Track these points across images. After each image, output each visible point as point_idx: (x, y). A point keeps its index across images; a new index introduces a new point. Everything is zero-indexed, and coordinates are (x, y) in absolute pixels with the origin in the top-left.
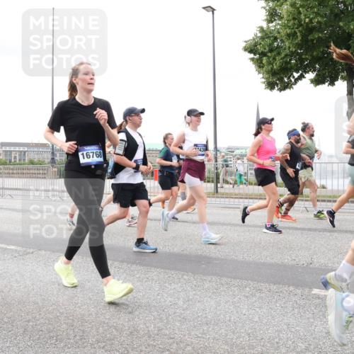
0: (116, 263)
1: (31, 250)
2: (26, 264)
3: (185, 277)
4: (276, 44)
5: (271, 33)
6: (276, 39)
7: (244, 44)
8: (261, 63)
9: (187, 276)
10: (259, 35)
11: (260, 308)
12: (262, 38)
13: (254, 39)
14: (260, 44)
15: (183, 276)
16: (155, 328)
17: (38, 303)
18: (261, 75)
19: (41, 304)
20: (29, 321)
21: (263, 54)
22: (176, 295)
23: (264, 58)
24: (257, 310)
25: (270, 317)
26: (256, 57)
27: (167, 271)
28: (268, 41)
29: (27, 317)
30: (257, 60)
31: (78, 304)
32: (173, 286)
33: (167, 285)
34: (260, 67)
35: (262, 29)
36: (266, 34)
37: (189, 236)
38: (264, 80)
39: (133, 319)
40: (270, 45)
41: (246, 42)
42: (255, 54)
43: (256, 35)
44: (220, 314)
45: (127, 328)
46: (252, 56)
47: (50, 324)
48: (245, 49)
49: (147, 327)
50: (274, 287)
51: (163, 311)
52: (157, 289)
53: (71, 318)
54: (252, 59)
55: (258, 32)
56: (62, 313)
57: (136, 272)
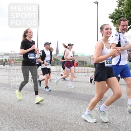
0: (59, 97)
1: (29, 92)
2: (27, 97)
3: (85, 103)
4: (121, 15)
5: (119, 11)
6: (121, 13)
7: (109, 16)
8: (116, 22)
9: (86, 102)
10: (115, 12)
11: (113, 115)
12: (116, 13)
13: (113, 14)
14: (115, 15)
15: (84, 102)
16: (73, 121)
17: (31, 111)
18: (115, 27)
19: (32, 112)
20: (27, 118)
21: (116, 19)
22: (81, 109)
23: (117, 21)
24: (112, 115)
25: (116, 118)
26: (113, 20)
27: (78, 100)
28: (118, 14)
29: (27, 116)
30: (114, 21)
31: (45, 112)
32: (80, 106)
33: (78, 105)
34: (115, 24)
35: (116, 10)
36: (118, 12)
37: (87, 87)
38: (116, 29)
39: (65, 118)
40: (119, 15)
41: (110, 15)
42: (113, 19)
43: (114, 12)
44: (98, 117)
45: (63, 121)
46: (112, 20)
47: (35, 119)
48: (110, 17)
49: (71, 121)
50: (118, 107)
51: (76, 115)
52: (74, 107)
53: (42, 117)
54: (112, 21)
55: (114, 11)
56: (39, 115)
57: (67, 100)
